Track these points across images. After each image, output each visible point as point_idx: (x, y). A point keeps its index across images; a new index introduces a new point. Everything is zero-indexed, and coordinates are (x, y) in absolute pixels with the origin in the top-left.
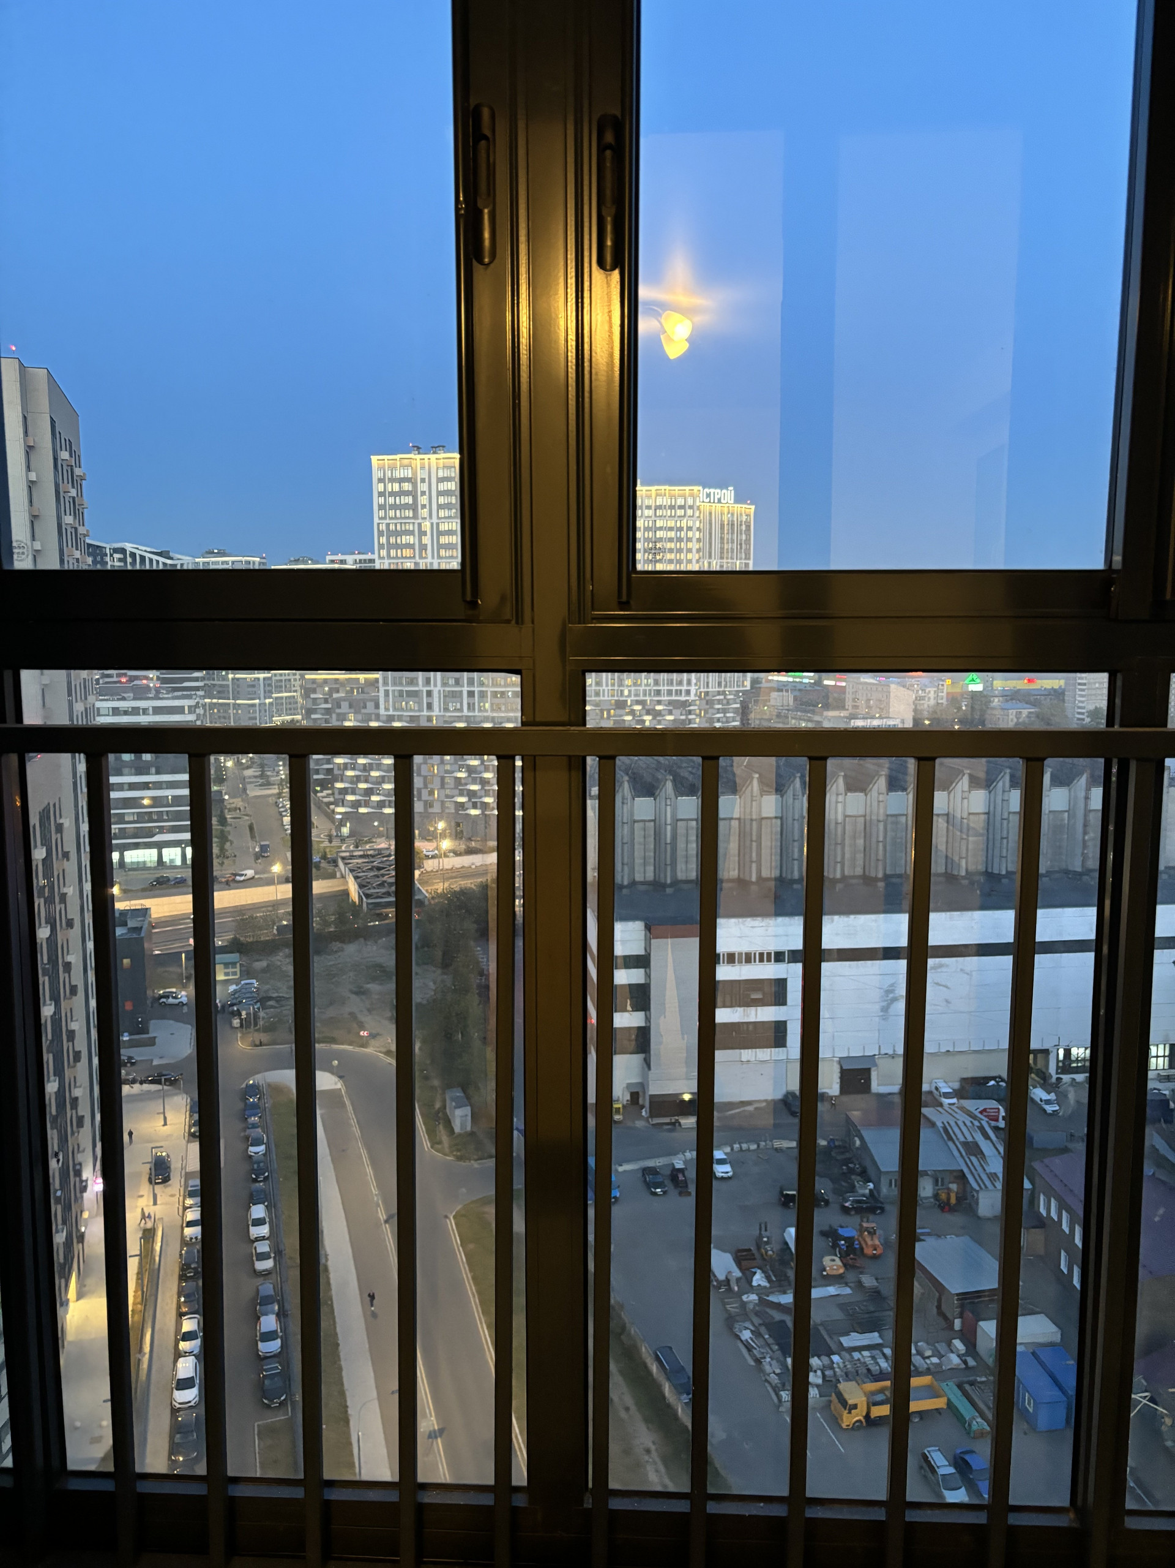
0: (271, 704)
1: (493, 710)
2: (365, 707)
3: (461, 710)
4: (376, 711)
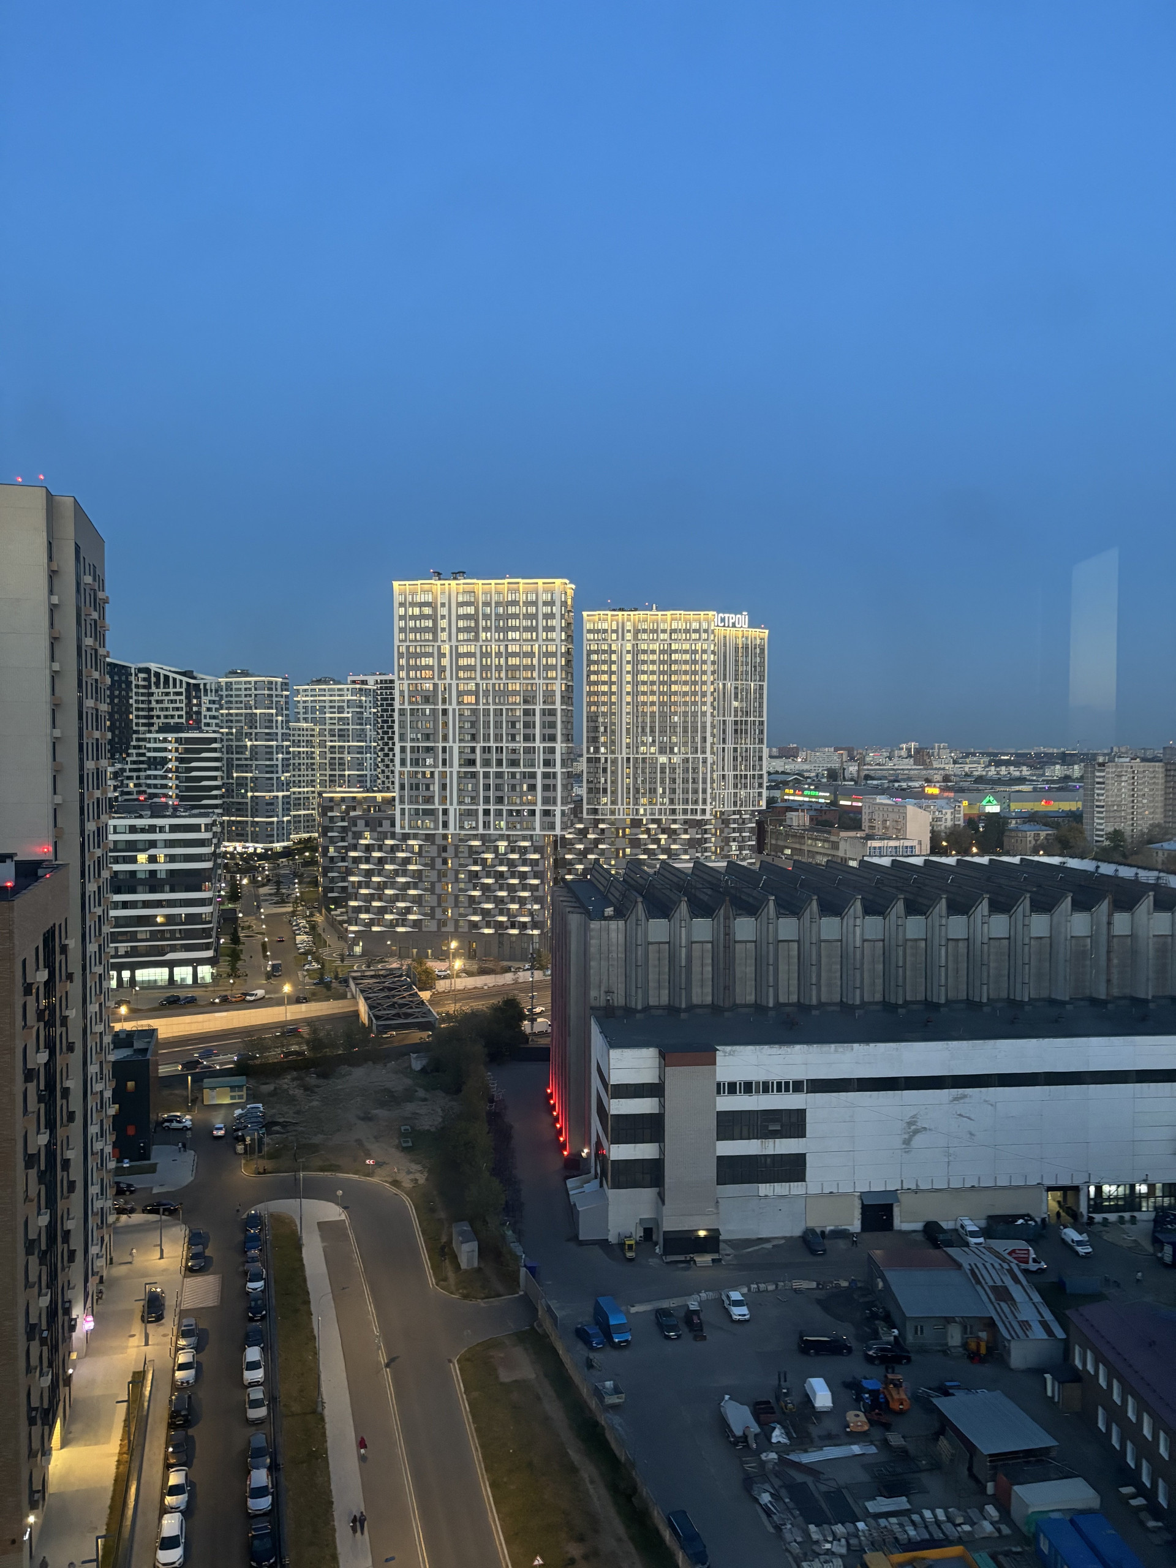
0: (289, 822)
1: (508, 828)
2: (381, 825)
3: (476, 828)
4: (392, 829)
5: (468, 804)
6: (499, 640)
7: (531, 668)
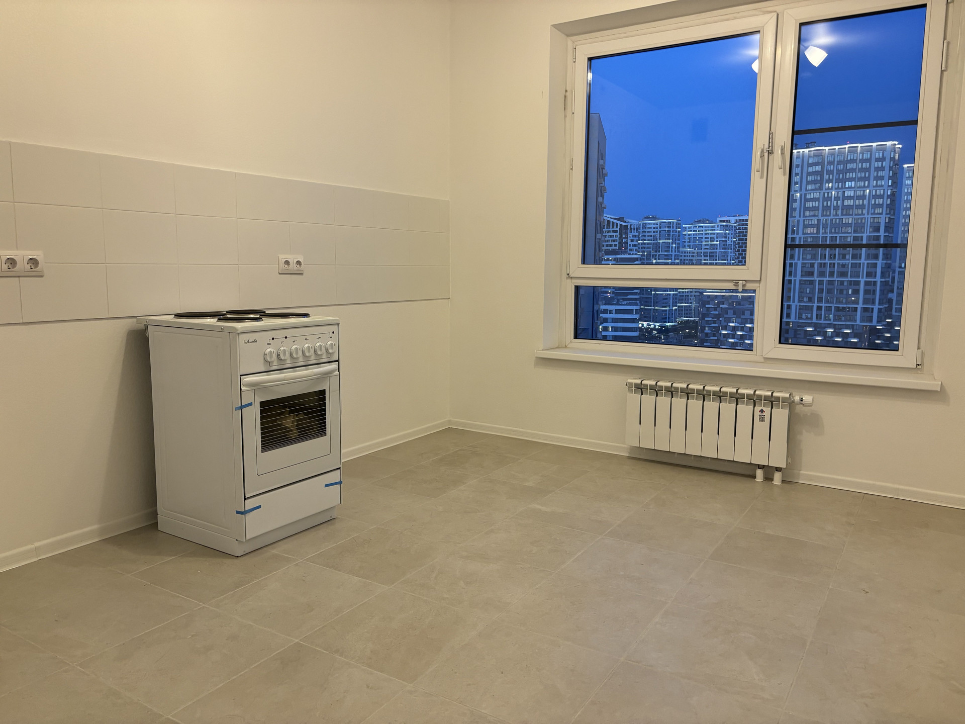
1: (835, 320)
2: (743, 314)
5: (806, 302)
6: (838, 188)
7: (862, 207)
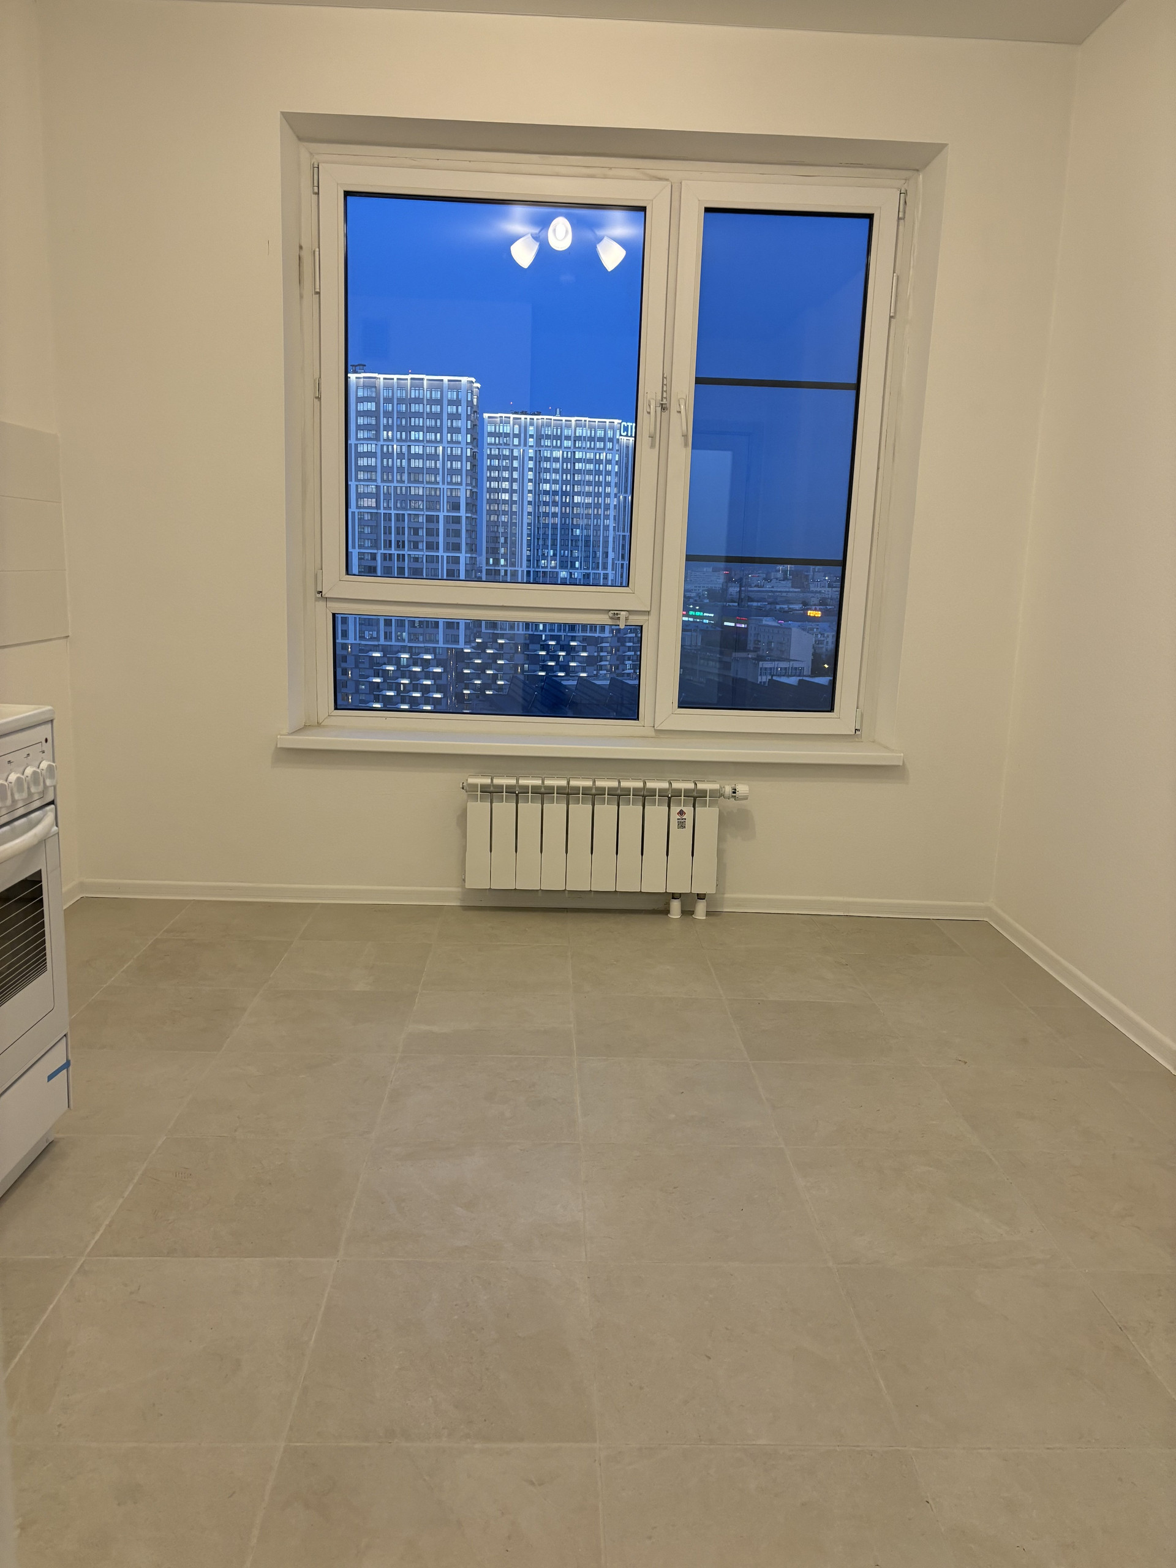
6: (401, 440)
7: (434, 471)
